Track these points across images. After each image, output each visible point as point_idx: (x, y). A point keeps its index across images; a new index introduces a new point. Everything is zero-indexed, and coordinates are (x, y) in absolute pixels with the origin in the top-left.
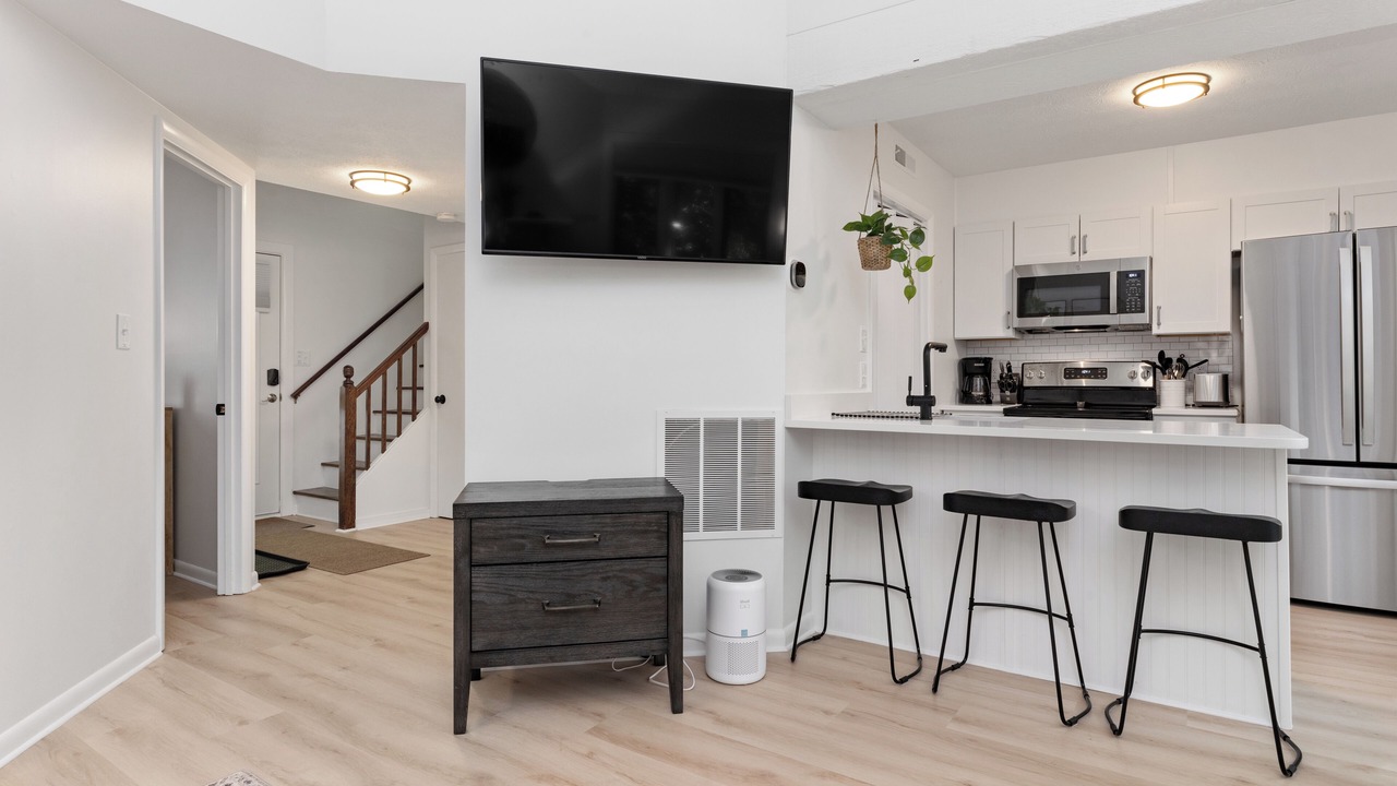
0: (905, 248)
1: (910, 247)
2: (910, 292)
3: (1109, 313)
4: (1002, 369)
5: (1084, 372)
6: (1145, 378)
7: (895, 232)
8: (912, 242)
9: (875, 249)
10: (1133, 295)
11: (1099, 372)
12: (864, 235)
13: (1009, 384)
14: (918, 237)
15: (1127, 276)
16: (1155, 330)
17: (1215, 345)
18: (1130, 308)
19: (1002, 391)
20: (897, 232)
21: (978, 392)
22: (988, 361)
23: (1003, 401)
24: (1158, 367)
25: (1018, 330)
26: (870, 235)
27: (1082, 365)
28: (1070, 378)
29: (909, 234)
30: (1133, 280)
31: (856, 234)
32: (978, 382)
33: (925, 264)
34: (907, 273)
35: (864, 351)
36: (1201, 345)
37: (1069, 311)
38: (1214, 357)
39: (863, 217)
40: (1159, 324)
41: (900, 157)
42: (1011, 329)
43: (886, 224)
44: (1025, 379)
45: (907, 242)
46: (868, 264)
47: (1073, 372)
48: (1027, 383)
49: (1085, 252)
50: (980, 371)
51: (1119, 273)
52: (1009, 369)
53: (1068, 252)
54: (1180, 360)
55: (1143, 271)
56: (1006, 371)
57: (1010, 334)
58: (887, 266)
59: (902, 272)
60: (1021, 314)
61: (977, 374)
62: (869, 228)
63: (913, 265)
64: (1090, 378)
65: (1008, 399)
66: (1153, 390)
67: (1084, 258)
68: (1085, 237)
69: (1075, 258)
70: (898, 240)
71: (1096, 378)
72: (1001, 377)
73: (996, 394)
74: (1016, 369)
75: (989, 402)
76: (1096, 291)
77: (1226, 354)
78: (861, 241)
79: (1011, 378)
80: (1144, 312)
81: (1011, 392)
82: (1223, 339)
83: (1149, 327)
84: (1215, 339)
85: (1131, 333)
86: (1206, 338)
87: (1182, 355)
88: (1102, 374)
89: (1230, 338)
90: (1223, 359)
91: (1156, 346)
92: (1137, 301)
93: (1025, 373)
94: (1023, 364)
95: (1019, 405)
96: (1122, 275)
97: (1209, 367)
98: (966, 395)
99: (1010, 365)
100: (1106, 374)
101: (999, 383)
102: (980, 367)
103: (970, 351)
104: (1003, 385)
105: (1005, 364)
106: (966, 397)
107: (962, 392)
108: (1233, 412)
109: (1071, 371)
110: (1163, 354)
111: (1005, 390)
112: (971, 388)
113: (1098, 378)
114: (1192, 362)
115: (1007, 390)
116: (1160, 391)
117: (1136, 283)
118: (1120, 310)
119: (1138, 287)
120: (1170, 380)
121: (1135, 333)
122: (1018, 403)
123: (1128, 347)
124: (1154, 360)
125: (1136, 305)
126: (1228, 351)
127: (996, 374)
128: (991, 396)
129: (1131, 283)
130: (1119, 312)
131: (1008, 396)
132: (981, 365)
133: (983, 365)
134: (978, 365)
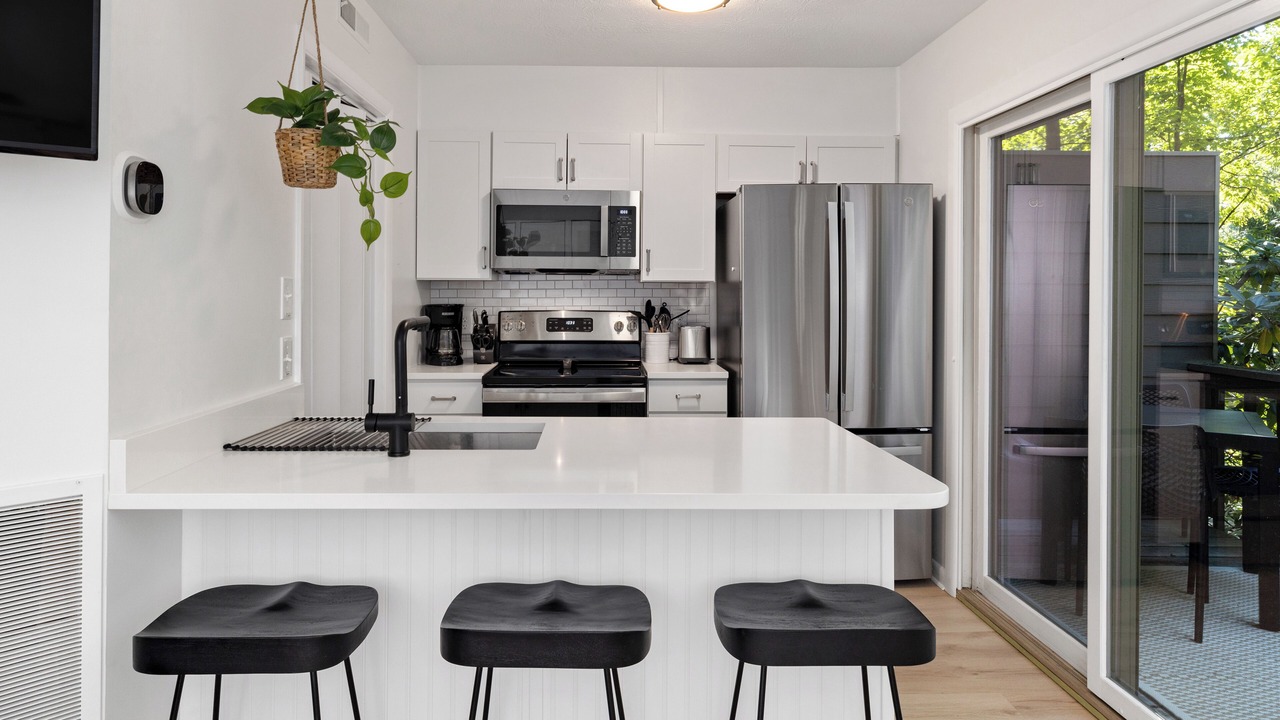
0: (361, 154)
1: (372, 153)
2: (371, 231)
3: (599, 255)
4: (476, 320)
5: (568, 323)
6: (631, 330)
7: (346, 125)
8: (374, 145)
9: (309, 151)
10: (624, 235)
11: (583, 324)
12: (288, 123)
13: (486, 340)
14: (384, 138)
15: (619, 214)
16: (644, 277)
17: (693, 293)
18: (621, 251)
19: (475, 348)
20: (349, 126)
21: (445, 350)
22: (457, 309)
23: (477, 360)
24: (643, 317)
25: (496, 272)
26: (299, 125)
27: (563, 315)
28: (553, 330)
29: (370, 131)
30: (624, 218)
31: (272, 121)
32: (446, 335)
33: (395, 185)
34: (366, 199)
35: (288, 316)
36: (681, 292)
38: (693, 307)
39: (287, 91)
40: (648, 270)
41: (348, 14)
42: (488, 270)
43: (329, 108)
44: (503, 332)
45: (365, 144)
46: (292, 176)
47: (555, 324)
48: (506, 336)
49: (573, 180)
50: (449, 322)
51: (610, 208)
52: (485, 320)
53: (553, 177)
54: (664, 310)
55: (635, 208)
56: (480, 322)
57: (487, 275)
58: (330, 183)
59: (358, 196)
60: (501, 250)
61: (445, 326)
62: (297, 111)
63: (377, 187)
64: (575, 330)
65: (483, 357)
66: (638, 343)
67: (572, 186)
68: (573, 161)
69: (562, 186)
70: (349, 140)
71: (581, 330)
72: (475, 330)
73: (468, 351)
74: (493, 319)
75: (460, 362)
76: (585, 227)
77: (703, 304)
78: (281, 135)
79: (487, 331)
80: (634, 256)
81: (487, 349)
82: (701, 286)
83: (638, 272)
84: (694, 286)
85: (615, 277)
86: (686, 285)
87: (664, 304)
88: (587, 326)
89: (707, 286)
90: (701, 309)
91: (639, 293)
92: (627, 242)
93: (502, 324)
94: (500, 313)
95: (496, 364)
96: (614, 211)
97: (690, 318)
98: (431, 354)
99: (485, 313)
100: (592, 326)
101: (472, 337)
102: (448, 317)
103: (435, 293)
104: (478, 339)
105: (479, 313)
106: (430, 357)
107: (427, 349)
108: (725, 374)
109: (553, 322)
110: (649, 302)
111: (479, 346)
112: (437, 344)
113: (583, 331)
114: (674, 312)
115: (482, 347)
116: (645, 345)
117: (627, 221)
118: (612, 253)
119: (629, 226)
120: (655, 332)
121: (619, 277)
122: (494, 362)
123: (612, 293)
124: (638, 309)
125: (626, 247)
126: (705, 300)
127: (468, 327)
128: (463, 356)
129: (622, 221)
130: (610, 254)
131: (483, 354)
132: (449, 314)
133: (453, 314)
134: (446, 314)
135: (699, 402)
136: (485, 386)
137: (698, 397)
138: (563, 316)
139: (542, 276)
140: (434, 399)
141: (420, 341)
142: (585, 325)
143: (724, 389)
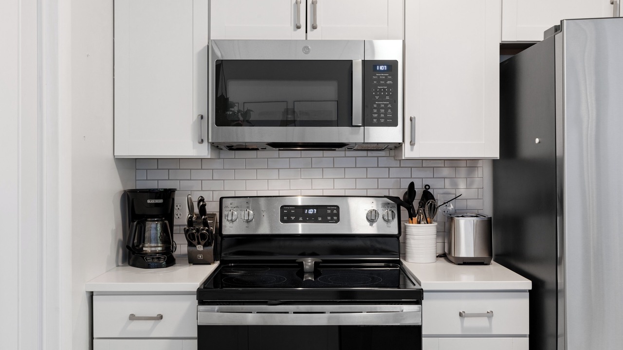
3: (352, 126)
4: (191, 209)
5: (307, 211)
6: (387, 221)
10: (382, 98)
11: (327, 213)
13: (203, 235)
15: (376, 70)
16: (408, 153)
17: (463, 172)
18: (378, 118)
19: (190, 244)
21: (152, 247)
22: (168, 195)
23: (193, 260)
24: (402, 204)
25: (215, 147)
27: (300, 201)
28: (289, 221)
30: (383, 76)
32: (154, 228)
36: (446, 172)
37: (290, 117)
38: (463, 191)
40: (412, 143)
42: (205, 144)
44: (225, 223)
47: (291, 213)
48: (229, 229)
49: (314, 27)
50: (156, 211)
51: (364, 62)
52: (202, 209)
53: (290, 26)
54: (427, 195)
55: (396, 62)
56: (196, 210)
57: (204, 151)
60: (221, 120)
61: (152, 217)
64: (316, 221)
65: (200, 257)
66: (397, 237)
67: (313, 36)
68: (314, 3)
69: (300, 36)
71: (324, 221)
72: (190, 222)
73: (181, 247)
74: (212, 208)
75: (171, 262)
76: (329, 90)
77: (475, 186)
79: (205, 224)
80: (396, 125)
81: (204, 246)
82: (472, 164)
83: (398, 147)
84: (463, 164)
85: (364, 153)
86: (453, 163)
87: (427, 187)
88: (332, 215)
89: (480, 163)
90: (472, 192)
91: (394, 172)
92: (386, 108)
93: (225, 213)
94: (221, 199)
95: (216, 265)
96: (370, 66)
97: (460, 204)
98: (134, 253)
99: (202, 200)
100: (338, 215)
101: (186, 232)
102: (156, 205)
103: (142, 175)
104: (193, 234)
105: (195, 199)
106: (133, 257)
107: (128, 247)
108: (527, 284)
109: (289, 211)
110: (412, 185)
111: (195, 242)
112: (142, 239)
113: (327, 221)
114: (439, 198)
115: (199, 243)
116: (405, 238)
117: (386, 79)
118: (368, 121)
119: (389, 86)
120: (419, 223)
121: (370, 153)
122: (215, 260)
123: (361, 173)
124: (393, 194)
125: (385, 114)
126: (477, 183)
127: (182, 216)
128: (175, 254)
129: (379, 80)
130: (364, 124)
131: (200, 252)
132: (157, 201)
133: (161, 201)
134: (153, 201)
135: (490, 322)
136: (201, 302)
137: (490, 315)
138: (300, 203)
139: (275, 153)
140: (133, 317)
141: (120, 236)
142: (329, 215)
143: (524, 304)
